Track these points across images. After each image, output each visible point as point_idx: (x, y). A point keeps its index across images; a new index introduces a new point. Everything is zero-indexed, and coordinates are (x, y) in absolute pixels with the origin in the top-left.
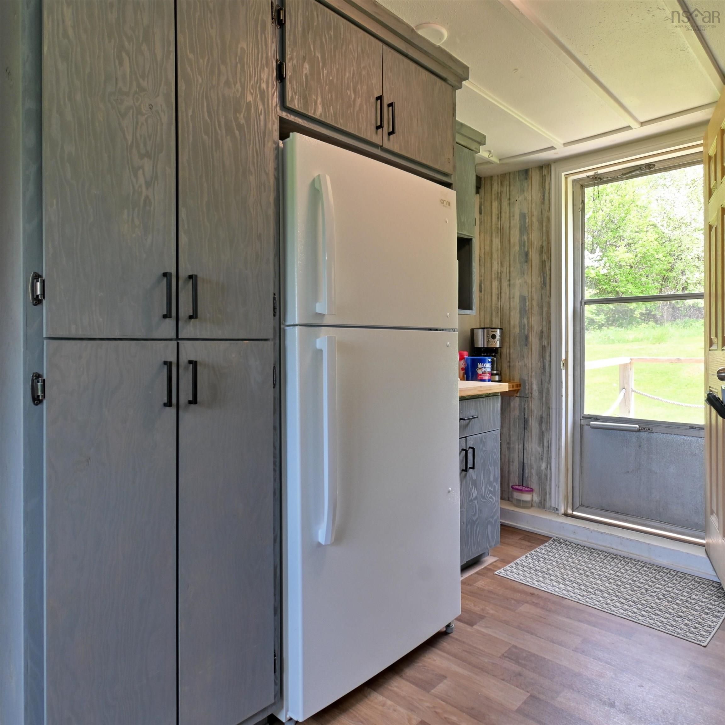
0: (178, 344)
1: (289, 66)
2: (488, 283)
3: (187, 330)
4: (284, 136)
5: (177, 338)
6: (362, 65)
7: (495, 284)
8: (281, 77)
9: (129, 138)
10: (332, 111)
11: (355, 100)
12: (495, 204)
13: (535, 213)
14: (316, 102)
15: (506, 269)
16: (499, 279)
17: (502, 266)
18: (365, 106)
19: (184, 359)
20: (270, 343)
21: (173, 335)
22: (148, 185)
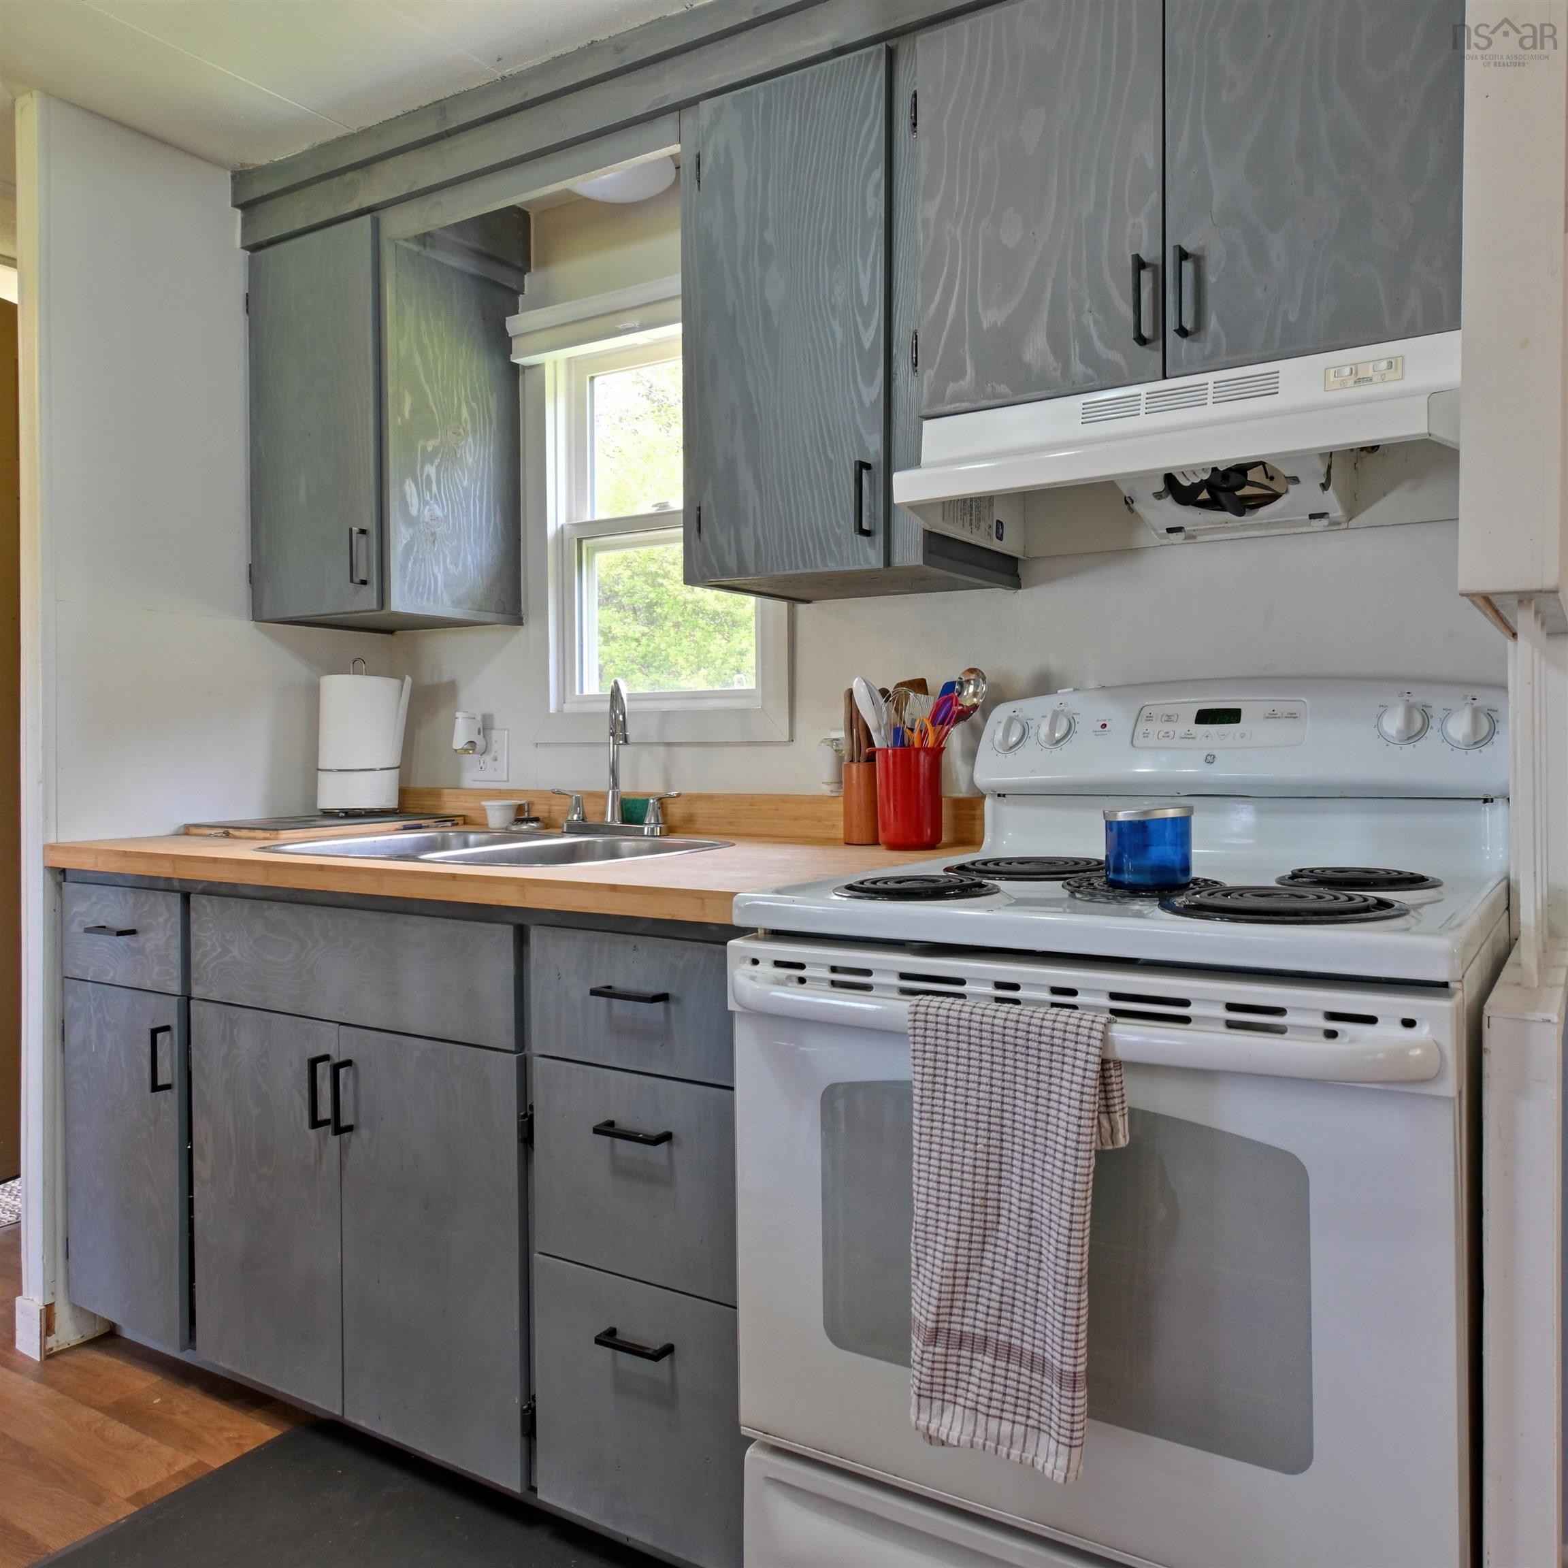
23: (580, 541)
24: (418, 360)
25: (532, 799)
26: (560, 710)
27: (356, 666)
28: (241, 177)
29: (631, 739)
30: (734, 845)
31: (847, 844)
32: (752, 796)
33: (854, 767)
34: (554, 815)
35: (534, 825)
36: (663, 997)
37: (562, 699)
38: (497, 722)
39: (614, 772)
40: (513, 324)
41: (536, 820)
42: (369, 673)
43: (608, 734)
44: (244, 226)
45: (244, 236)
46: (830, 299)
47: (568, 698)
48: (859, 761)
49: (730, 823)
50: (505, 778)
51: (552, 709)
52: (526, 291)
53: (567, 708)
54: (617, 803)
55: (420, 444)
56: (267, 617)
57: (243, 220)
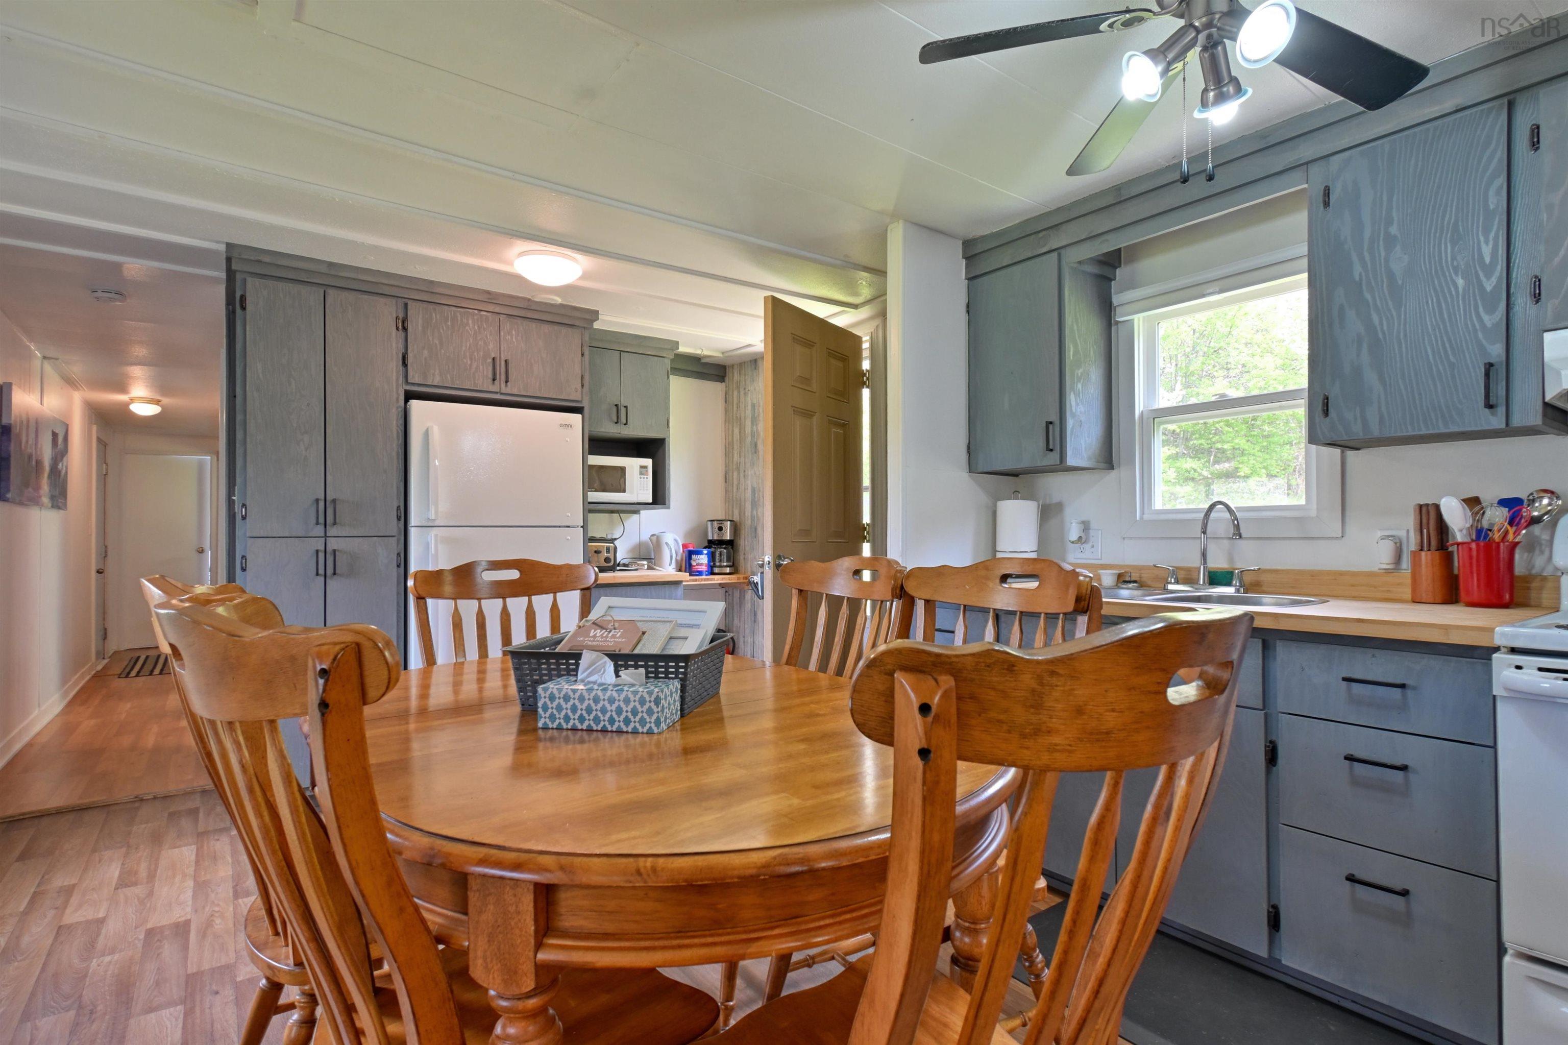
0: (326, 540)
1: (410, 356)
2: (730, 474)
3: (332, 531)
4: (407, 400)
5: (326, 536)
6: (479, 338)
7: (735, 474)
8: (405, 363)
9: (295, 425)
10: (449, 377)
11: (471, 365)
12: (736, 393)
13: (761, 404)
14: (434, 375)
15: (742, 459)
16: (738, 469)
17: (740, 457)
18: (481, 367)
19: (329, 549)
20: (395, 538)
21: (323, 534)
22: (306, 449)
23: (1154, 419)
24: (1075, 327)
25: (1127, 570)
26: (1142, 518)
27: (1016, 494)
28: (968, 244)
29: (1244, 535)
30: (1328, 601)
31: (1414, 602)
32: (1312, 571)
33: (1423, 553)
34: (1143, 580)
35: (1135, 584)
36: (1403, 686)
37: (1143, 513)
38: (1093, 525)
39: (1204, 555)
40: (1116, 300)
41: (1135, 582)
42: (1023, 498)
43: (1200, 532)
44: (966, 268)
45: (967, 273)
46: (1452, 263)
47: (1146, 511)
48: (1429, 550)
49: (1293, 587)
50: (1100, 557)
51: (1138, 518)
52: (1117, 279)
53: (1146, 517)
54: (1207, 573)
55: (1076, 371)
56: (981, 470)
57: (967, 264)
